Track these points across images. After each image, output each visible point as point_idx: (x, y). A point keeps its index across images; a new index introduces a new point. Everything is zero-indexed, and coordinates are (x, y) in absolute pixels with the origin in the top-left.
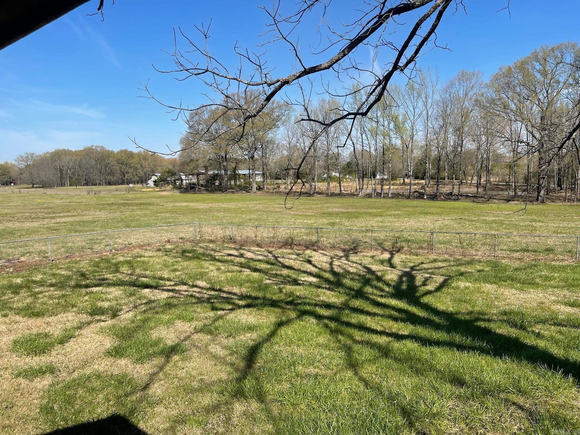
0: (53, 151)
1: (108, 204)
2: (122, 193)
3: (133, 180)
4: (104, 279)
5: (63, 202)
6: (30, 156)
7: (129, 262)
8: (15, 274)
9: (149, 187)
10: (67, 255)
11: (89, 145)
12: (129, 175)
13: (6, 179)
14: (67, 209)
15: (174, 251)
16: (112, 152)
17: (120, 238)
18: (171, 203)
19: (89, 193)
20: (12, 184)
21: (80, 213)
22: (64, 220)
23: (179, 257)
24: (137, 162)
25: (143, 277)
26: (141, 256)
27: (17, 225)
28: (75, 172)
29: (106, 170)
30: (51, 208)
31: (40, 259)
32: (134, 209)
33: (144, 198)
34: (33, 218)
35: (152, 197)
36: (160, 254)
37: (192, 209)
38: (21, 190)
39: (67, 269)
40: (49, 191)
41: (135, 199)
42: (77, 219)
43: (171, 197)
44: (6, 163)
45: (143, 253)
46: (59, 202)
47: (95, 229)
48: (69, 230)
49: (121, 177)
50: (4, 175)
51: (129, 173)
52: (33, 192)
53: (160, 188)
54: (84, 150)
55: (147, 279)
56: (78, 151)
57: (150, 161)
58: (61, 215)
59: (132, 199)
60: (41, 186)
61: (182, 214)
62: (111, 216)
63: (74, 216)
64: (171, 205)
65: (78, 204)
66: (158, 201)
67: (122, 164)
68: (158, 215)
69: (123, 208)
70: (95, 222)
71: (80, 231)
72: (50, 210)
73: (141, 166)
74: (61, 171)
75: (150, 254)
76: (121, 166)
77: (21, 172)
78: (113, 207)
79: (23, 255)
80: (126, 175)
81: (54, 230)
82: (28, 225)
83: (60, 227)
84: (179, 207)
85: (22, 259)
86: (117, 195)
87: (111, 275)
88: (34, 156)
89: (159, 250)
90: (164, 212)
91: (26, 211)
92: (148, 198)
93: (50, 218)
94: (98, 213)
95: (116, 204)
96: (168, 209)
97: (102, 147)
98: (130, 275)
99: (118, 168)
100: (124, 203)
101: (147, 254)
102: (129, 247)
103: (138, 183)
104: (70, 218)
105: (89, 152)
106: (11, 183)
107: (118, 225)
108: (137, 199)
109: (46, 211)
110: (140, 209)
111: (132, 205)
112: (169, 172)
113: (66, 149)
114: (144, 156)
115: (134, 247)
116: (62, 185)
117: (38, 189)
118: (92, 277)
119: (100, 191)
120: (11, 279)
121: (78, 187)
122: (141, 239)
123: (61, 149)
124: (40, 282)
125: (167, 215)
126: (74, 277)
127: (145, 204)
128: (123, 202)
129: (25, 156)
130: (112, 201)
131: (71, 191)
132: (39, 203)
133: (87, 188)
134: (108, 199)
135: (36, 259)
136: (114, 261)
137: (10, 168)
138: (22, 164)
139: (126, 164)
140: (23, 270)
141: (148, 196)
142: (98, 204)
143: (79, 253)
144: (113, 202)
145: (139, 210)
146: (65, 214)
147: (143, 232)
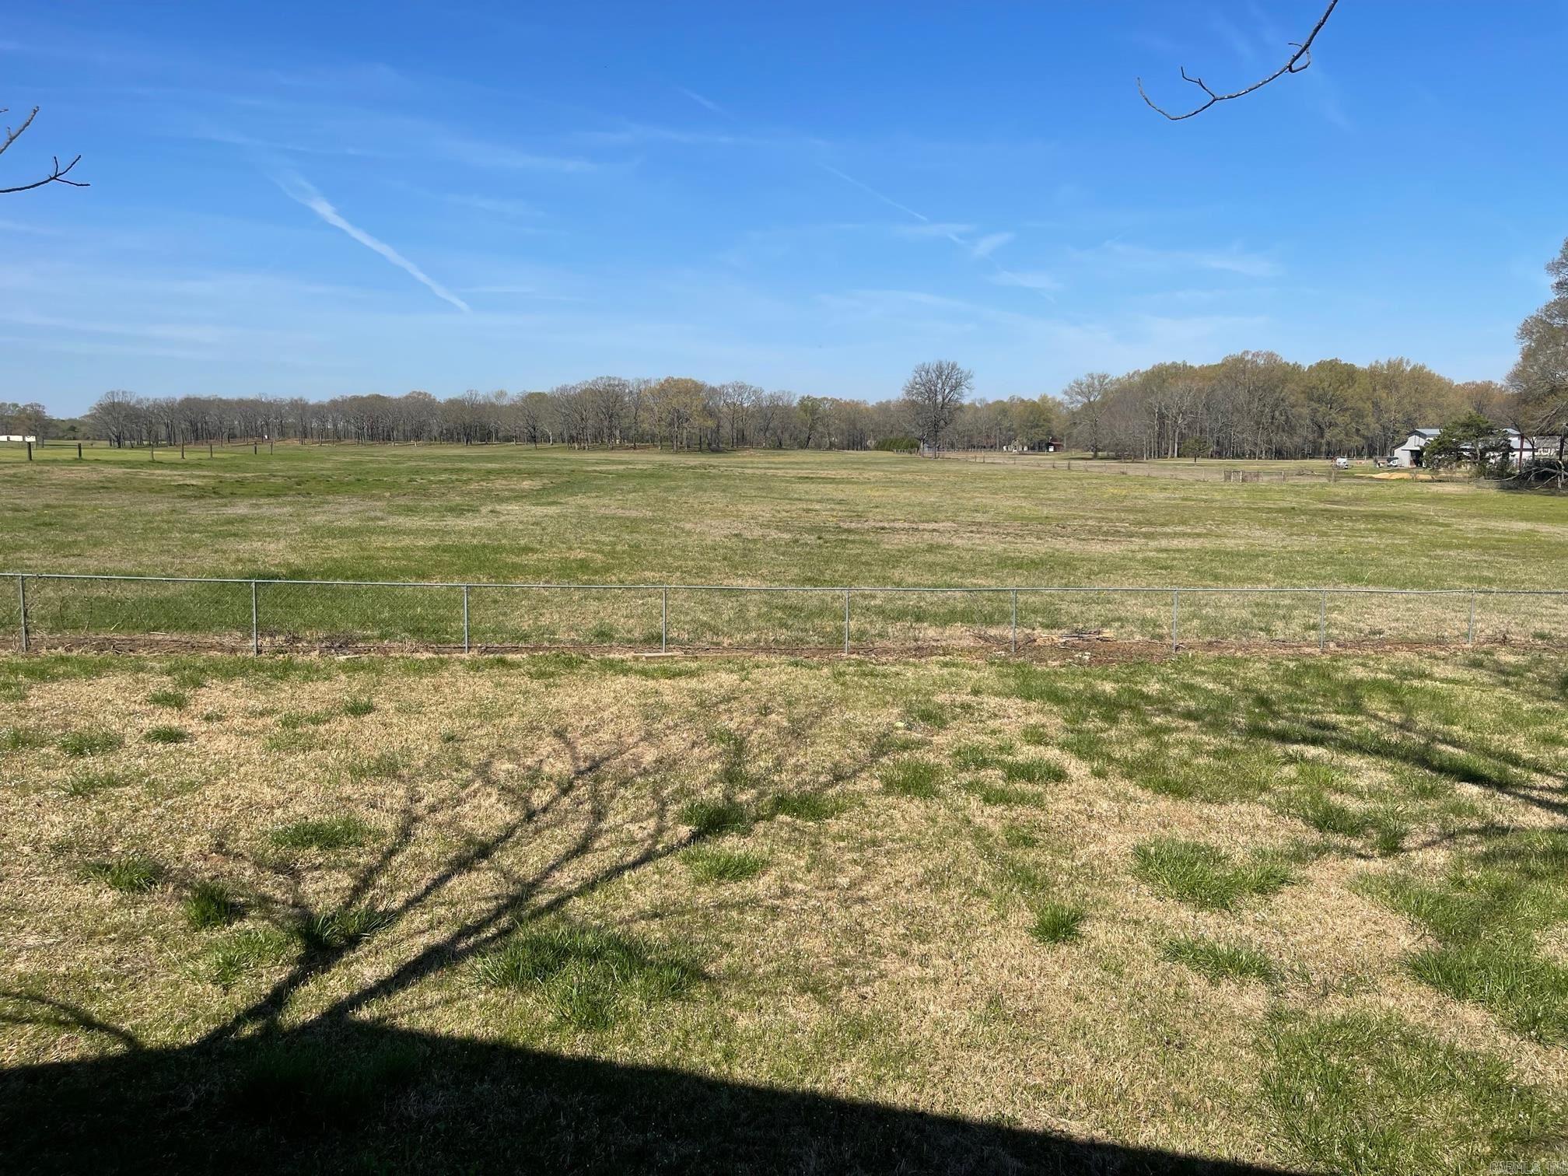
0: (1149, 367)
1: (1280, 510)
2: (1315, 480)
3: (1347, 445)
4: (1324, 726)
5: (1169, 498)
6: (1096, 383)
7: (1388, 688)
8: (1097, 670)
9: (1397, 469)
10: (1208, 638)
11: (1237, 352)
12: (1337, 431)
13: (1041, 436)
14: (1180, 515)
15: (1530, 675)
16: (1296, 368)
17: (1341, 611)
18: (1474, 520)
19: (1228, 478)
20: (1051, 449)
21: (1212, 531)
22: (1175, 543)
23: (1554, 699)
24: (1364, 396)
25: (1444, 741)
26: (1422, 675)
27: (1073, 546)
28: (1194, 422)
29: (1273, 418)
30: (1143, 511)
31: (1147, 638)
32: (1359, 530)
33: (1383, 498)
34: (1106, 533)
35: (1408, 499)
36: (1483, 676)
37: (1549, 544)
38: (1072, 462)
39: (1216, 677)
40: (1134, 469)
41: (1357, 500)
42: (1209, 544)
43: (1473, 499)
44: (1044, 399)
45: (1425, 665)
46: (1159, 496)
47: (1263, 575)
48: (1197, 571)
49: (1311, 437)
50: (1037, 426)
51: (1336, 425)
52: (1097, 470)
53: (1435, 471)
54: (1223, 365)
55: (1461, 752)
56: (1209, 367)
57: (1403, 392)
58: (1168, 530)
59: (1349, 501)
60: (1112, 454)
61: (1516, 557)
62: (1296, 544)
63: (1199, 535)
64: (1474, 524)
65: (1203, 504)
66: (1431, 510)
67: (1319, 400)
68: (1439, 552)
69: (1323, 525)
70: (1257, 556)
71: (1228, 579)
72: (1140, 517)
73: (1376, 404)
74: (1162, 417)
75: (1449, 672)
76: (1315, 405)
77: (1074, 418)
78: (1298, 520)
79: (1106, 624)
80: (1327, 430)
81: (1161, 568)
82: (1096, 548)
83: (1175, 563)
84: (1504, 532)
85: (1108, 633)
86: (1304, 486)
87: (1341, 718)
88: (1107, 381)
89: (1477, 664)
90: (1458, 547)
91: (1089, 514)
92: (1396, 500)
93: (1146, 536)
94: (1258, 534)
95: (1304, 512)
96: (1468, 538)
97: (1271, 355)
98: (1401, 726)
99: (1305, 411)
100: (1325, 510)
101: (1440, 671)
102: (1374, 641)
103: (1359, 455)
104: (1191, 540)
105: (1234, 370)
106: (1048, 445)
107: (1323, 572)
108: (1361, 500)
109: (1131, 517)
110: (1376, 530)
111: (1352, 517)
112: (1468, 426)
113: (1179, 362)
114: (1386, 378)
115: (1387, 641)
116: (1161, 453)
117: (1108, 463)
118: (1289, 714)
119: (1257, 475)
120: (1090, 680)
121: (1200, 461)
122: (1407, 621)
123: (1168, 363)
124: (1159, 701)
125: (1469, 555)
126: (1241, 704)
127: (1390, 517)
128: (1321, 506)
129: (1085, 380)
130: (1290, 501)
131: (1182, 470)
132: (1114, 497)
133: (1220, 465)
134: (1276, 497)
135: (1138, 637)
136: (1341, 675)
137: (1050, 410)
138: (1078, 401)
139: (1331, 403)
140: (1112, 661)
141: (1396, 493)
142: (1254, 509)
143: (1236, 638)
144: (1294, 505)
145: (1375, 534)
146: (1179, 529)
147: (1407, 601)
